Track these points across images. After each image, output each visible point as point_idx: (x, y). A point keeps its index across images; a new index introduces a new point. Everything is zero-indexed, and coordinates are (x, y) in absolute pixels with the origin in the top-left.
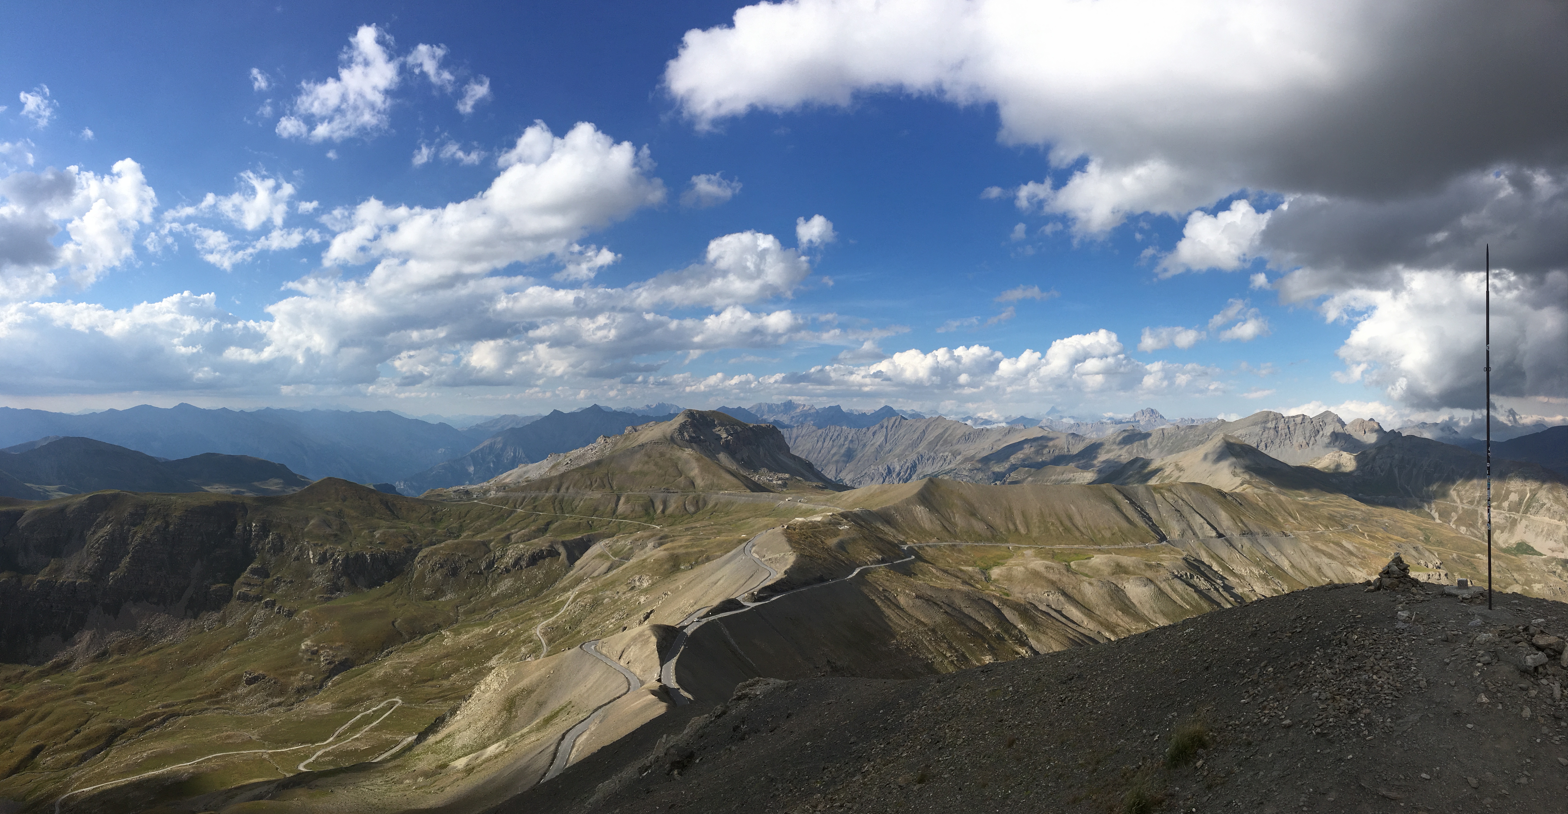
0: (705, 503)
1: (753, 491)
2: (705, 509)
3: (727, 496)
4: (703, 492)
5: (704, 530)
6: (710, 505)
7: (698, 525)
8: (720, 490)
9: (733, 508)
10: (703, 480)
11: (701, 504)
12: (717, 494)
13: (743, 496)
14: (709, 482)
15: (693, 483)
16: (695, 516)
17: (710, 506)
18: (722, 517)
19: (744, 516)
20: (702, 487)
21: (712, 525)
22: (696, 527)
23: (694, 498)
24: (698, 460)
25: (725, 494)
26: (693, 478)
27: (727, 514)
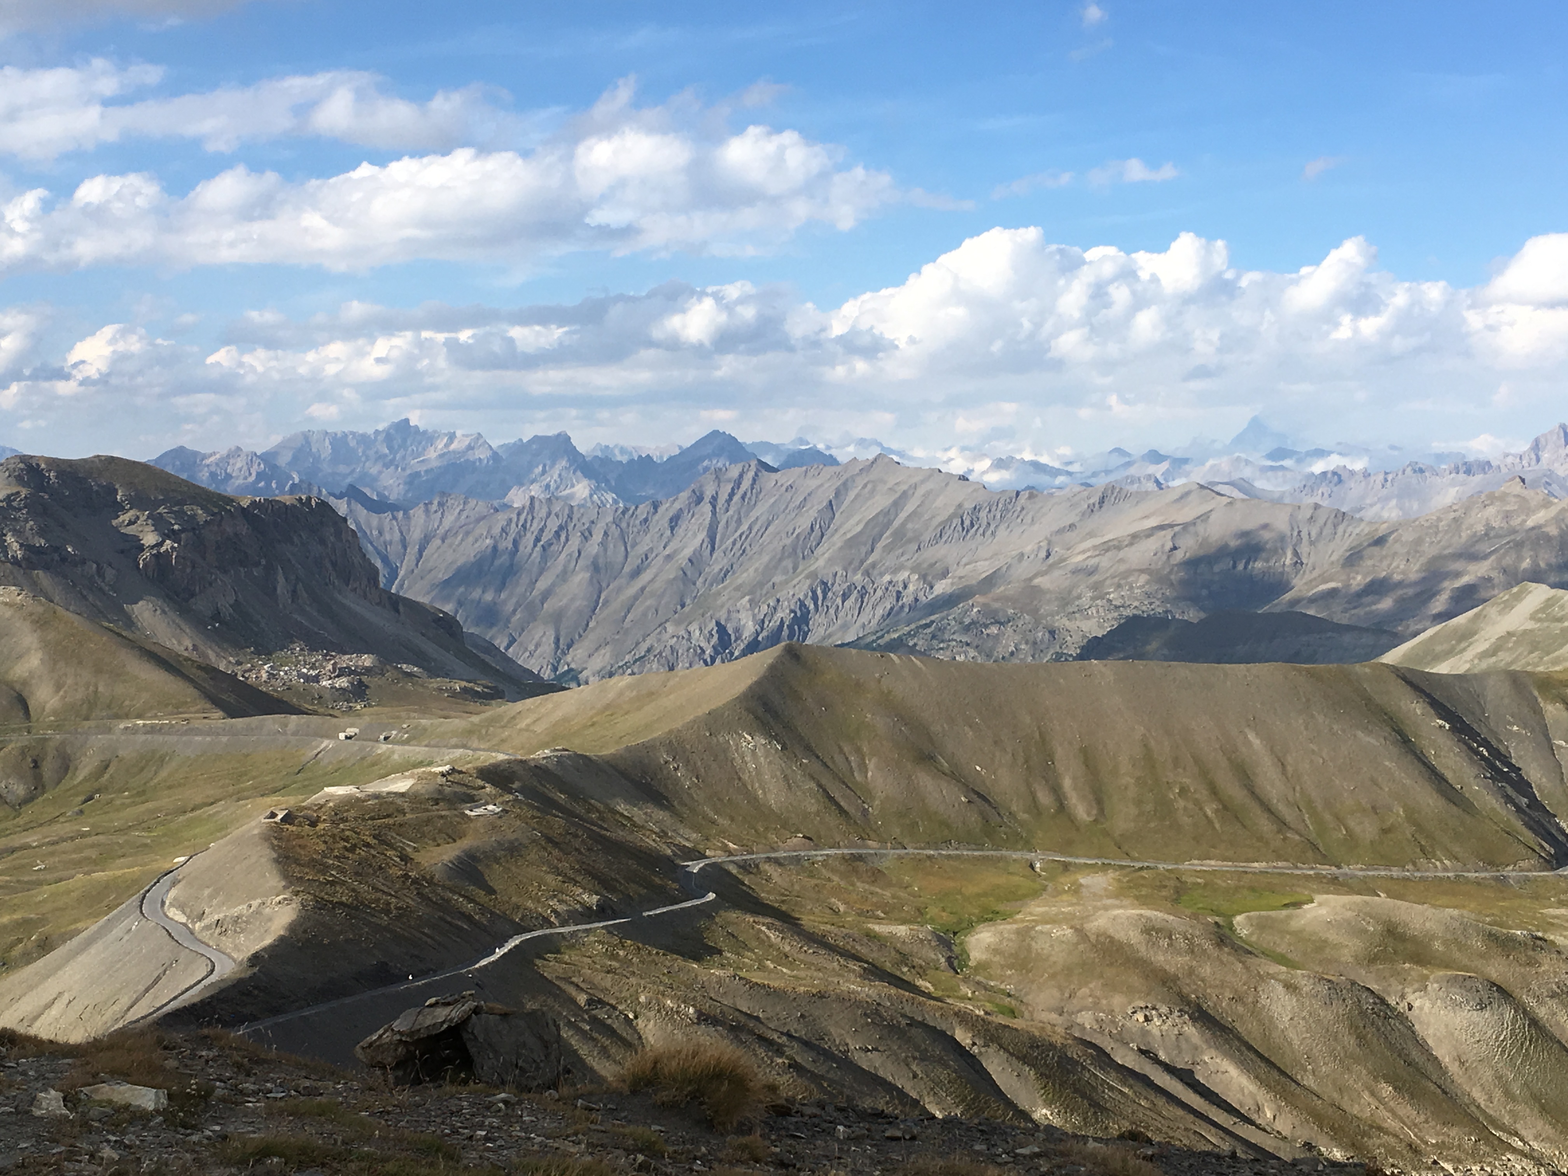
0: (66, 765)
1: (232, 713)
2: (66, 784)
3: (141, 738)
4: (57, 727)
5: (52, 854)
6: (85, 769)
7: (32, 839)
8: (117, 717)
9: (163, 774)
10: (58, 687)
11: (48, 769)
12: (109, 730)
13: (198, 732)
14: (80, 695)
15: (22, 702)
16: (29, 812)
17: (81, 775)
18: (124, 806)
19: (198, 800)
20: (55, 713)
21: (83, 835)
22: (26, 847)
23: (23, 752)
24: (40, 623)
25: (135, 730)
26: (25, 683)
27: (142, 794)
